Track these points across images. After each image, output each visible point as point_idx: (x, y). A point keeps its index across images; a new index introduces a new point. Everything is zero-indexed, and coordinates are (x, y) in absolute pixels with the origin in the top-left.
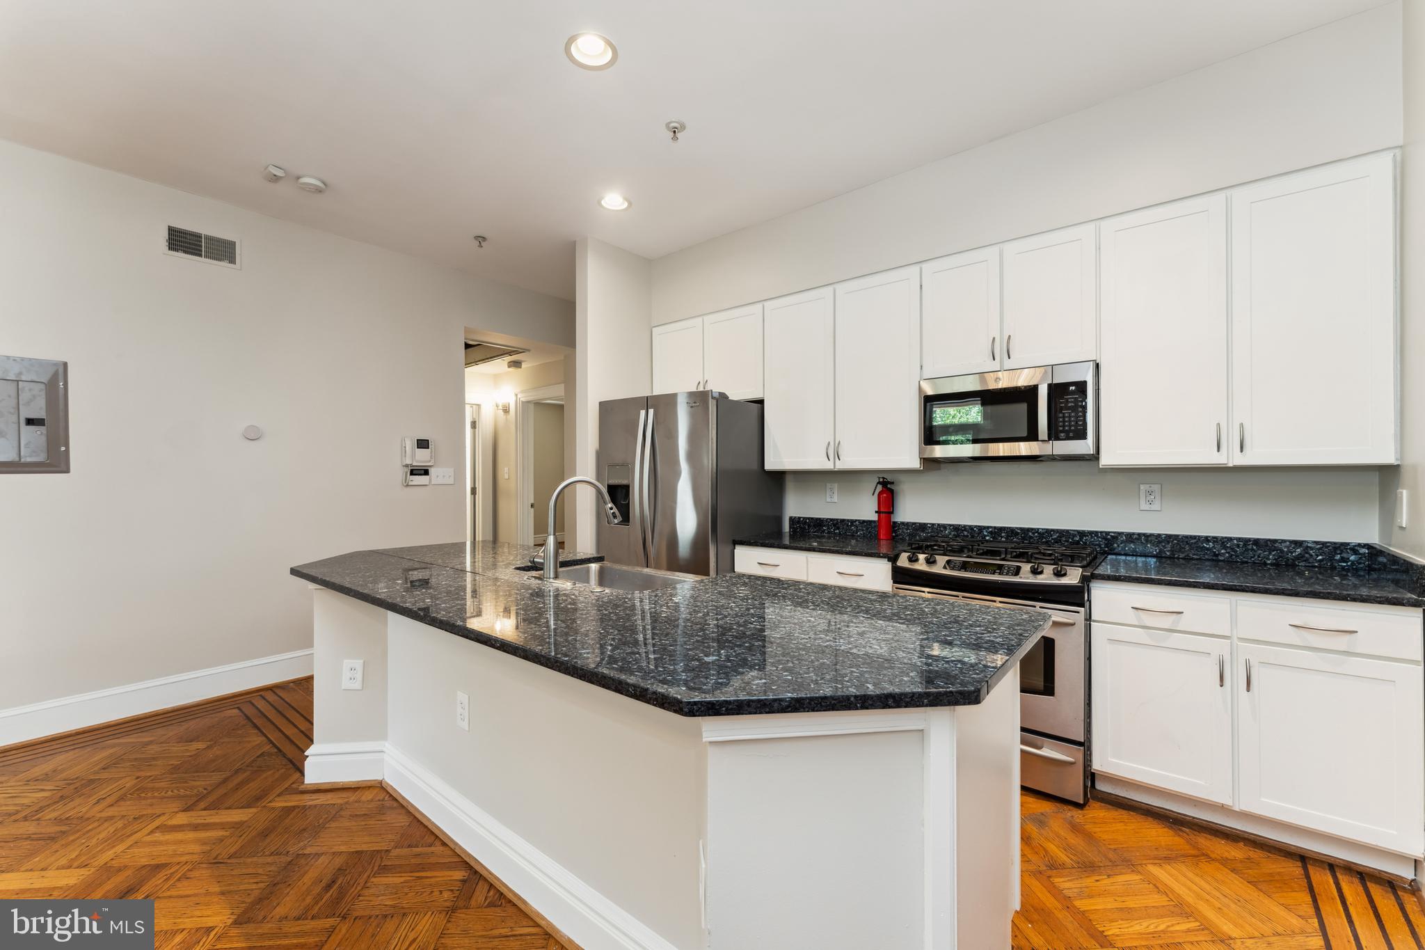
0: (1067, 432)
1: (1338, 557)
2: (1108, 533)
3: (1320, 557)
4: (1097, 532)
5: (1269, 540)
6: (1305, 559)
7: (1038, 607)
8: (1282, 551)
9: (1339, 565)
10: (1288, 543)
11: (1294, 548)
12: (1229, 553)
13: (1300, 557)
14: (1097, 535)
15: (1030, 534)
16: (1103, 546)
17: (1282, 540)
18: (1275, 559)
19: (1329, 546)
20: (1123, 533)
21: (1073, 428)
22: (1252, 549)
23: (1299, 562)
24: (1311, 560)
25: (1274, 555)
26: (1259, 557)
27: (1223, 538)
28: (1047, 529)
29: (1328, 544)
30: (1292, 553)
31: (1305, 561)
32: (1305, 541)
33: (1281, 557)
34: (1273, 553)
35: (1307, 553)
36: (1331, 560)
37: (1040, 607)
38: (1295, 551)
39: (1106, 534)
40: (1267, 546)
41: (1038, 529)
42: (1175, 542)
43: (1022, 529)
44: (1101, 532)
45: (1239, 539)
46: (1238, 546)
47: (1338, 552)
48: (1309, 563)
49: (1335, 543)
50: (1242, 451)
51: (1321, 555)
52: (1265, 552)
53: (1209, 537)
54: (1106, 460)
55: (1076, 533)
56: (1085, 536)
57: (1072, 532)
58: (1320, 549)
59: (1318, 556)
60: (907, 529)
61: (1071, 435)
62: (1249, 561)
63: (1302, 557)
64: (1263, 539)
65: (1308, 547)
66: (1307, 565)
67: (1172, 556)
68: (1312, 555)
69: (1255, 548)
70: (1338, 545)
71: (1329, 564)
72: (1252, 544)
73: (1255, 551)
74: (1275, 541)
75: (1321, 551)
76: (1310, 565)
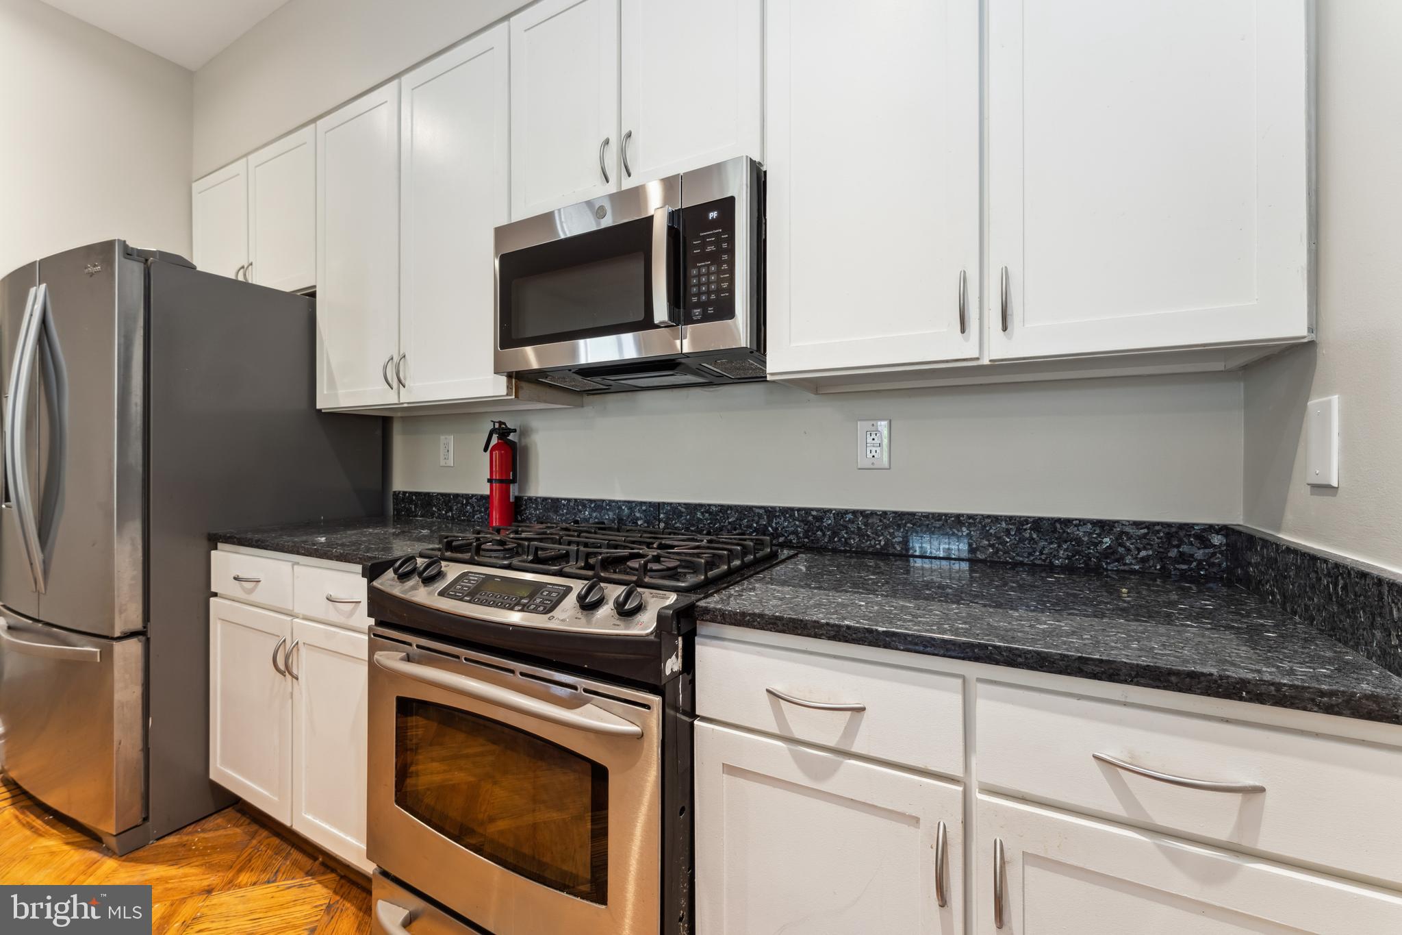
0: (703, 306)
1: (1173, 553)
2: (808, 511)
3: (1143, 553)
4: (792, 509)
5: (1059, 520)
6: (1118, 556)
7: (580, 691)
8: (1079, 541)
9: (1175, 569)
10: (1089, 526)
11: (1099, 535)
12: (992, 546)
13: (1109, 553)
14: (792, 516)
15: (699, 515)
16: (801, 535)
17: (1080, 520)
18: (1068, 558)
19: (1158, 532)
20: (830, 511)
21: (713, 297)
22: (1031, 539)
23: (1107, 564)
24: (1128, 560)
25: (1066, 550)
26: (1041, 553)
27: (984, 517)
28: (722, 506)
29: (1157, 528)
30: (1096, 545)
31: (1117, 560)
32: (1118, 522)
33: (1078, 553)
34: (1065, 546)
35: (1121, 545)
36: (1161, 559)
37: (586, 691)
38: (1101, 542)
39: (806, 513)
40: (1055, 531)
41: (710, 505)
42: (909, 525)
43: (687, 505)
44: (799, 510)
45: (1010, 519)
46: (1008, 532)
47: (1175, 543)
48: (1125, 564)
49: (1169, 525)
50: (1005, 328)
51: (1145, 549)
52: (1051, 543)
53: (963, 515)
54: (778, 362)
55: (761, 511)
56: (776, 517)
57: (757, 511)
58: (1145, 536)
59: (1139, 550)
60: (536, 509)
61: (711, 310)
62: (1026, 560)
63: (1113, 553)
64: (1048, 519)
65: (1122, 533)
66: (1122, 568)
67: (904, 552)
68: (1128, 550)
69: (1035, 536)
70: (1174, 530)
71: (1158, 567)
72: (1031, 529)
73: (1036, 543)
74: (1067, 522)
75: (1145, 541)
76: (1126, 568)
